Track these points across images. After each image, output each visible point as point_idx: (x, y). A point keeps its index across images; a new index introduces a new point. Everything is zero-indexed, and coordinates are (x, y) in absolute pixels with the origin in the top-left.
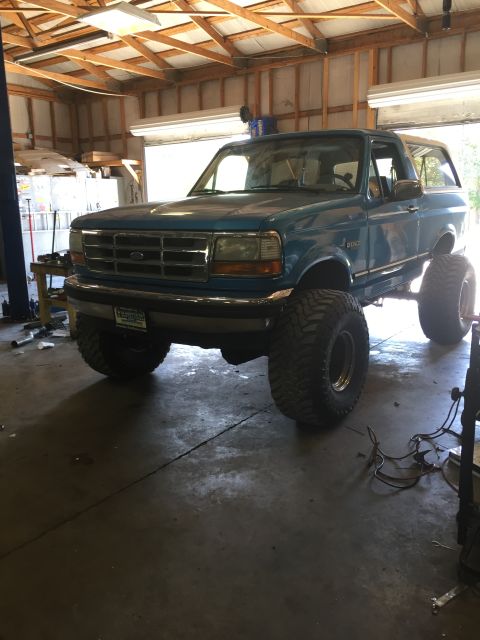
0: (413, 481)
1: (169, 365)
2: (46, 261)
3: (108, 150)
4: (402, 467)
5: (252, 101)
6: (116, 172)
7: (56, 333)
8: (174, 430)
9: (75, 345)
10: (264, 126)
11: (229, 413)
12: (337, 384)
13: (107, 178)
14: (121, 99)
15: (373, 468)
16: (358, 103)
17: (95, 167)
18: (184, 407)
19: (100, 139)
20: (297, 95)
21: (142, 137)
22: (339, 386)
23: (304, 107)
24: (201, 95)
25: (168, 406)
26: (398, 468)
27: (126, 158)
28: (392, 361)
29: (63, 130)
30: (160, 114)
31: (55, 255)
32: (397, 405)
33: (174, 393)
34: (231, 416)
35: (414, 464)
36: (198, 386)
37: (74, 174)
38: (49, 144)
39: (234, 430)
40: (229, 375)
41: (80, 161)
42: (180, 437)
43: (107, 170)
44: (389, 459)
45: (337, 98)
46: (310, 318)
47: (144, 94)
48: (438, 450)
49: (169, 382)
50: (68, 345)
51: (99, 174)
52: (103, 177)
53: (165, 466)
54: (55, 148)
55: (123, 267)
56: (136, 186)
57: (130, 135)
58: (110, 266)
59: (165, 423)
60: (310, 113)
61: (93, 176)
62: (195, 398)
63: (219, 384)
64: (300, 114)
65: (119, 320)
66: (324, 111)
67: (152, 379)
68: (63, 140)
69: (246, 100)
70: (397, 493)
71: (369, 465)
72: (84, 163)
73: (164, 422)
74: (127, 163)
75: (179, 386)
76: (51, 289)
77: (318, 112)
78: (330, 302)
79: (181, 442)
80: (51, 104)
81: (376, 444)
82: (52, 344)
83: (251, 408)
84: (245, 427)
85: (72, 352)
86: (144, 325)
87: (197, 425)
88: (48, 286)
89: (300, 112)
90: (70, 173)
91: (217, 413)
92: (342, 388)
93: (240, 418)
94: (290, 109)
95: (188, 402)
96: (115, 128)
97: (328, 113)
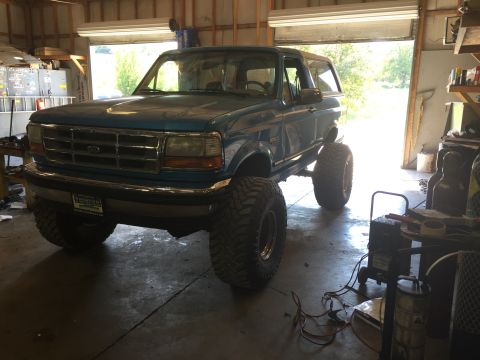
0: (331, 338)
1: (118, 235)
2: (4, 143)
3: (58, 46)
4: (321, 323)
5: (178, 15)
6: (65, 65)
7: (14, 205)
8: (127, 300)
9: (32, 216)
10: (189, 35)
11: (174, 280)
12: (263, 253)
13: (57, 69)
14: (69, 6)
15: (298, 327)
16: (261, 23)
17: (47, 60)
18: (134, 275)
19: (51, 37)
20: (214, 13)
21: (87, 38)
22: (265, 255)
23: (219, 23)
24: (136, 8)
25: (120, 276)
26: (318, 325)
27: (74, 54)
28: (298, 226)
29: (18, 27)
30: (103, 19)
31: (12, 139)
32: (307, 265)
33: (124, 262)
34: (176, 282)
35: (330, 321)
36: (145, 254)
37: (28, 66)
38: (6, 39)
39: (180, 297)
40: (171, 242)
41: (33, 55)
42: (134, 307)
43: (57, 63)
44: (309, 317)
45: (244, 17)
46: (245, 203)
47: (89, 2)
48: (344, 306)
49: (120, 251)
50: (25, 216)
51: (50, 66)
52: (54, 68)
53: (122, 337)
54: (11, 43)
55: (79, 158)
56: (82, 77)
57: (77, 35)
58: (68, 157)
59: (119, 293)
60: (224, 28)
61: (45, 68)
62: (143, 266)
63: (163, 251)
64: (216, 28)
65: (77, 205)
66: (235, 27)
67: (104, 249)
68: (18, 36)
69: (174, 14)
70: (320, 350)
71: (295, 325)
72: (37, 56)
73: (118, 291)
74: (75, 58)
75: (129, 254)
76: (9, 168)
77: (230, 27)
78: (260, 189)
79: (135, 312)
80: (8, 6)
81: (299, 305)
82: (11, 217)
83: (192, 273)
84: (188, 292)
85: (29, 223)
86: (101, 210)
87: (147, 292)
88: (6, 163)
89: (216, 26)
90: (25, 65)
91: (164, 280)
92: (268, 256)
93: (184, 284)
94: (207, 23)
95: (138, 270)
96: (63, 29)
97: (238, 28)
